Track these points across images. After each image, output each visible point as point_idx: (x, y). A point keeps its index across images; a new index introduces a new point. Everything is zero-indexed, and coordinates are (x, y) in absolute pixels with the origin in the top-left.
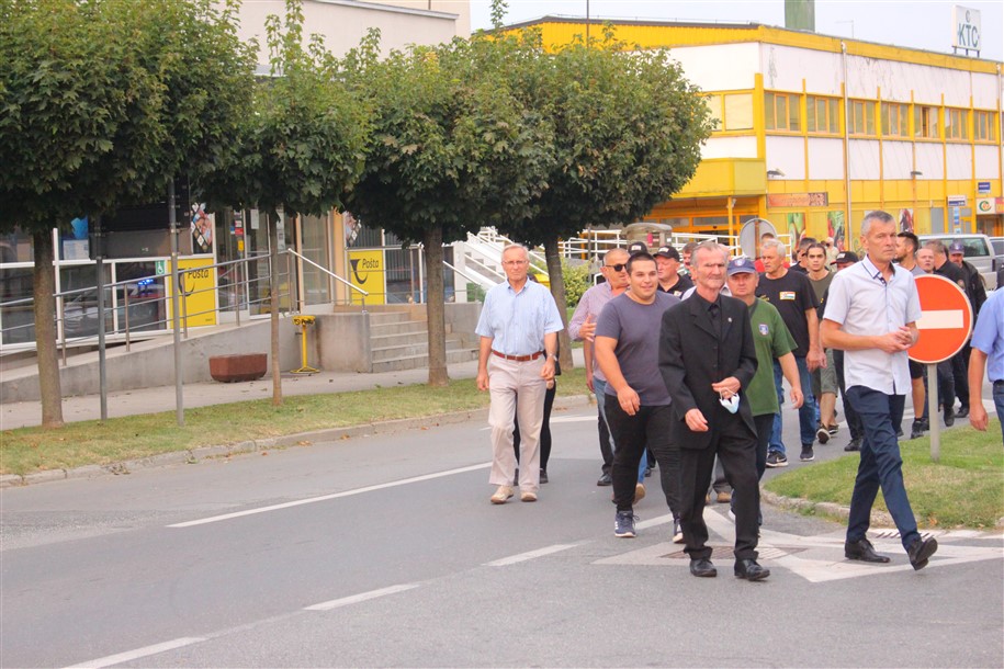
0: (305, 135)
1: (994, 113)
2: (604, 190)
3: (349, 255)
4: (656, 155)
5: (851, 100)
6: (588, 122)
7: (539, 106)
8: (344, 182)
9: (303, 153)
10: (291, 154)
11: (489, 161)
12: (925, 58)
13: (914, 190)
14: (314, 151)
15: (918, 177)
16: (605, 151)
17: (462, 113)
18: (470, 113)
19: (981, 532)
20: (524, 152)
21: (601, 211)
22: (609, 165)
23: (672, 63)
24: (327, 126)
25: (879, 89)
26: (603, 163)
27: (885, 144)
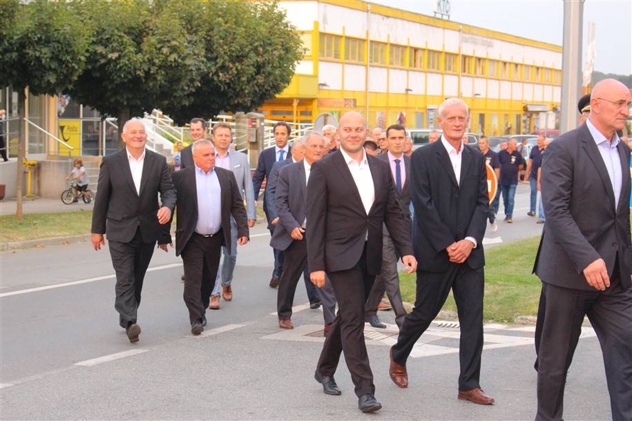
0: (47, 42)
1: (457, 55)
2: (234, 89)
3: (59, 123)
4: (269, 69)
5: (372, 42)
6: (227, 45)
7: (196, 32)
8: (72, 74)
9: (45, 54)
10: (38, 54)
11: (164, 66)
12: (418, 19)
13: (407, 100)
14: (53, 53)
15: (410, 92)
16: (237, 64)
17: (148, 34)
18: (153, 35)
19: (506, 326)
20: (188, 62)
21: (232, 104)
22: (239, 74)
23: (281, 10)
24: (62, 37)
25: (389, 36)
26: (235, 72)
27: (391, 71)
